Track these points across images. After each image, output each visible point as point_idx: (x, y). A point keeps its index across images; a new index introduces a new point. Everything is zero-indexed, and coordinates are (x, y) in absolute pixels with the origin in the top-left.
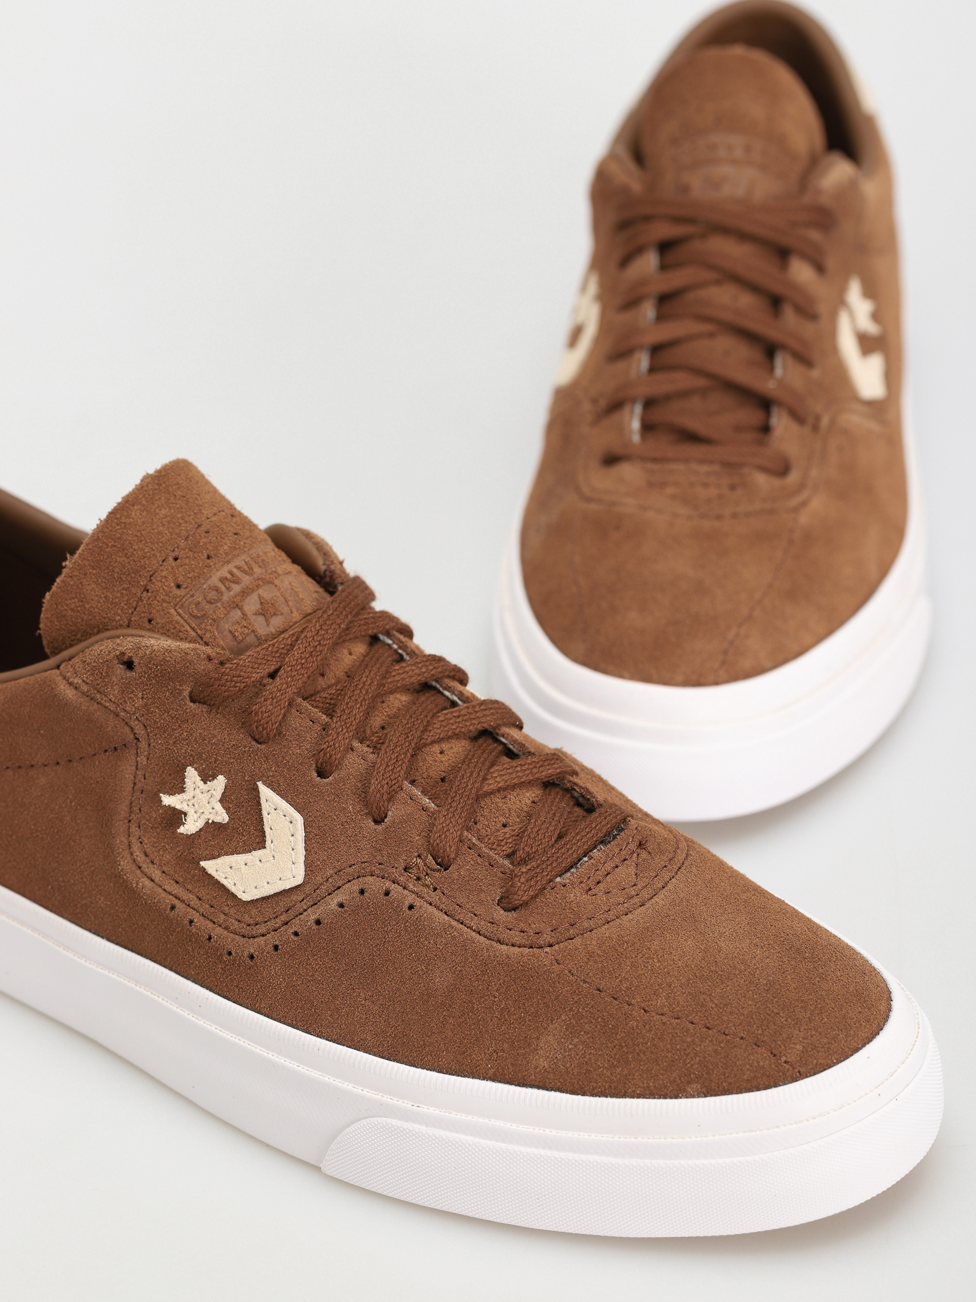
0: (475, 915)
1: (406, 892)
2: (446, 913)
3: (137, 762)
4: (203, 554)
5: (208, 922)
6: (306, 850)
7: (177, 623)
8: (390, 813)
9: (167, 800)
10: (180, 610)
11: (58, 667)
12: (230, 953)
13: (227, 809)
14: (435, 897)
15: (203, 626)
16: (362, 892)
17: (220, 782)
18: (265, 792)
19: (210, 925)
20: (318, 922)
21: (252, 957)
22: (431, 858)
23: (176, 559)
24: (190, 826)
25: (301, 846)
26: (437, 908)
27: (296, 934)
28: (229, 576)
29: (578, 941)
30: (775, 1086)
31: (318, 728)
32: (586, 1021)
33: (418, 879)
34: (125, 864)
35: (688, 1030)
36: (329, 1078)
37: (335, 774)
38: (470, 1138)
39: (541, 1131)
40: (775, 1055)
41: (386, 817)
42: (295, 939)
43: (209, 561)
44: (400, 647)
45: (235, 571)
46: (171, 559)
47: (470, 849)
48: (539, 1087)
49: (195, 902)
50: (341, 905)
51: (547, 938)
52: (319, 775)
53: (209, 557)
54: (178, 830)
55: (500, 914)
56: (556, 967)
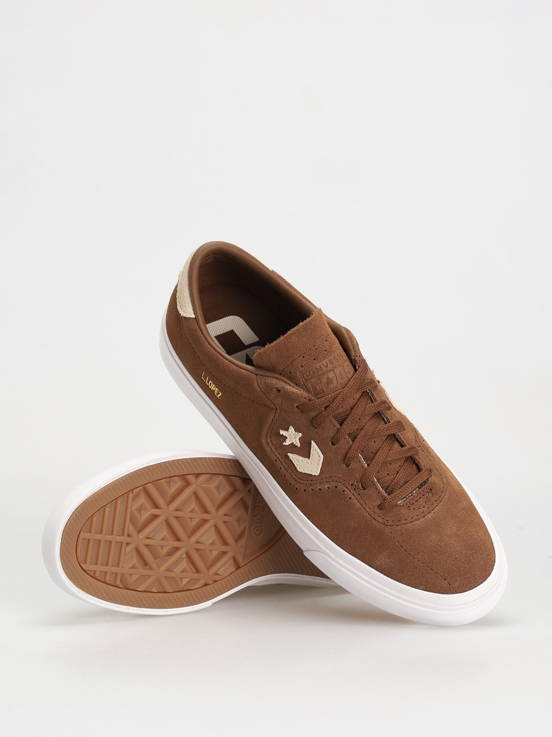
0: (370, 508)
1: (350, 493)
2: (360, 504)
3: (275, 415)
4: (312, 358)
5: (286, 470)
6: (322, 466)
7: (299, 377)
8: (351, 465)
9: (282, 432)
10: (300, 374)
11: (257, 375)
12: (290, 484)
13: (300, 443)
14: (359, 497)
15: (307, 382)
16: (336, 487)
17: (300, 435)
18: (313, 443)
19: (286, 472)
20: (320, 489)
21: (297, 489)
22: (361, 485)
23: (303, 357)
24: (287, 443)
25: (321, 464)
26: (358, 502)
27: (312, 489)
28: (319, 368)
29: (399, 528)
30: (447, 594)
31: (336, 428)
32: (394, 555)
33: (355, 489)
34: (264, 441)
35: (425, 568)
36: (312, 536)
37: (337, 445)
38: (350, 574)
39: (372, 581)
40: (449, 584)
41: (350, 465)
42: (312, 491)
43: (314, 361)
44: (371, 395)
45: (322, 366)
46: (302, 357)
47: (374, 485)
48: (375, 569)
49: (283, 462)
50: (328, 488)
51: (390, 523)
52: (332, 444)
53: (314, 359)
54: (283, 444)
55: (377, 510)
56: (390, 534)
